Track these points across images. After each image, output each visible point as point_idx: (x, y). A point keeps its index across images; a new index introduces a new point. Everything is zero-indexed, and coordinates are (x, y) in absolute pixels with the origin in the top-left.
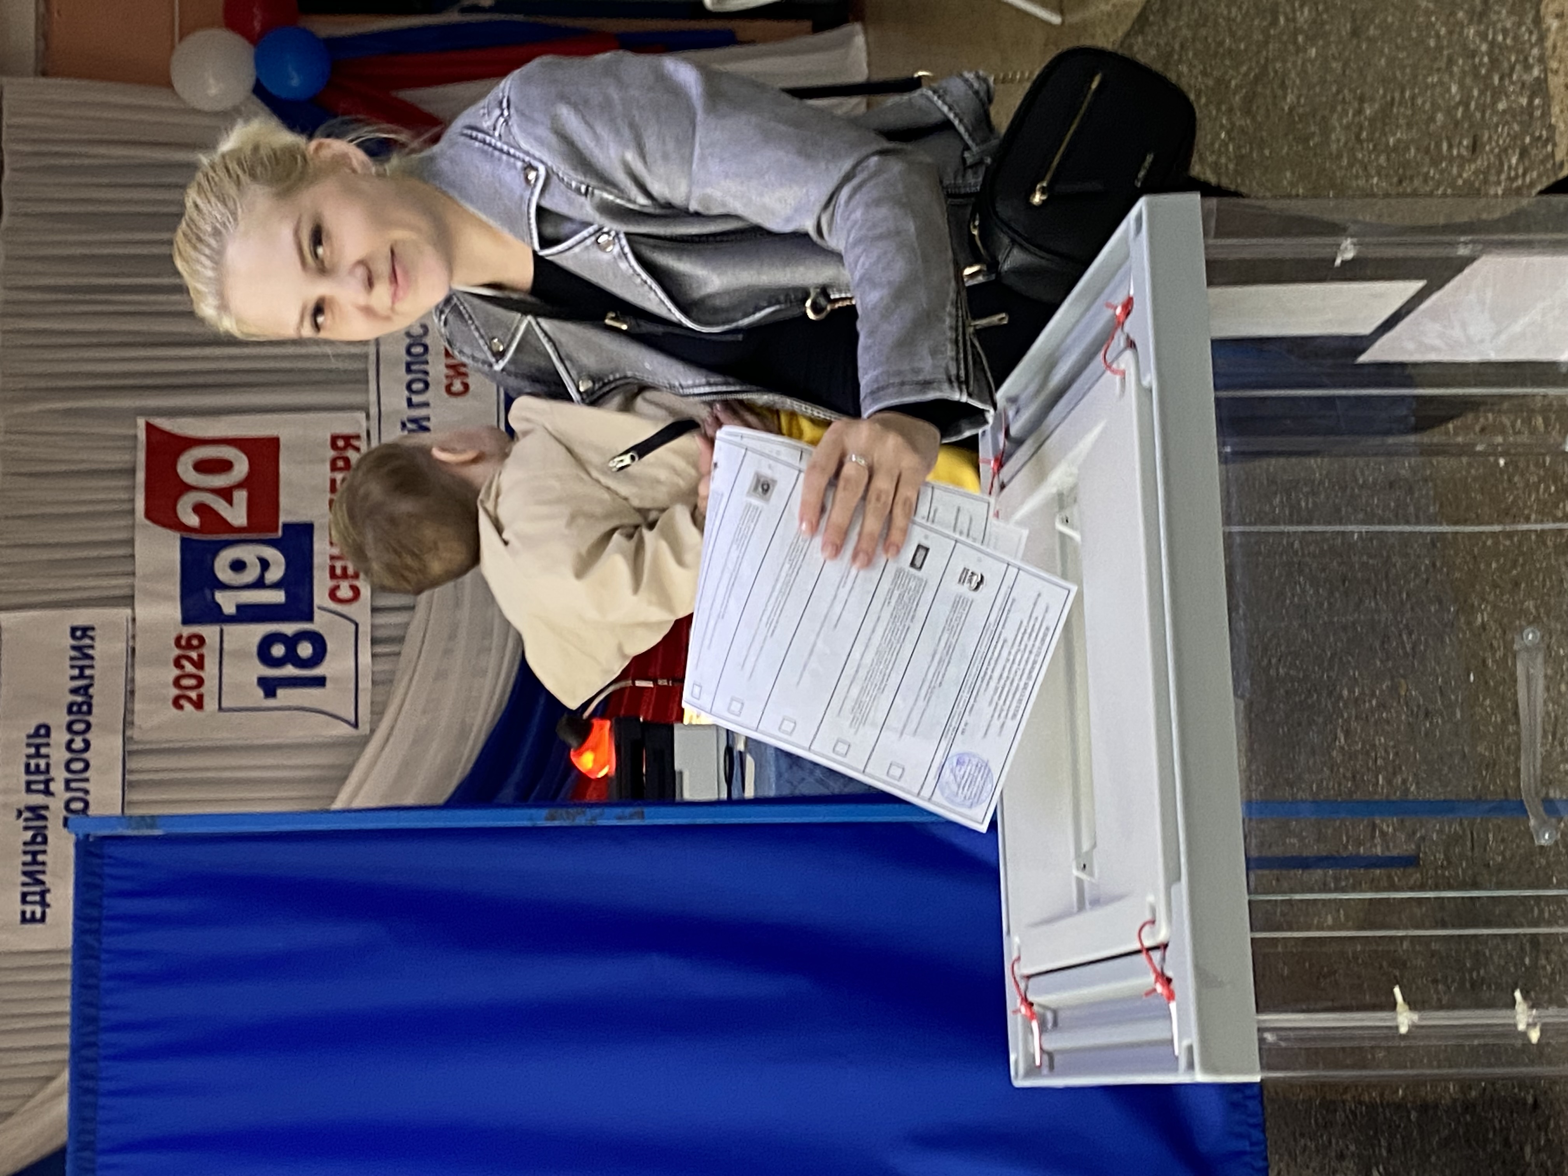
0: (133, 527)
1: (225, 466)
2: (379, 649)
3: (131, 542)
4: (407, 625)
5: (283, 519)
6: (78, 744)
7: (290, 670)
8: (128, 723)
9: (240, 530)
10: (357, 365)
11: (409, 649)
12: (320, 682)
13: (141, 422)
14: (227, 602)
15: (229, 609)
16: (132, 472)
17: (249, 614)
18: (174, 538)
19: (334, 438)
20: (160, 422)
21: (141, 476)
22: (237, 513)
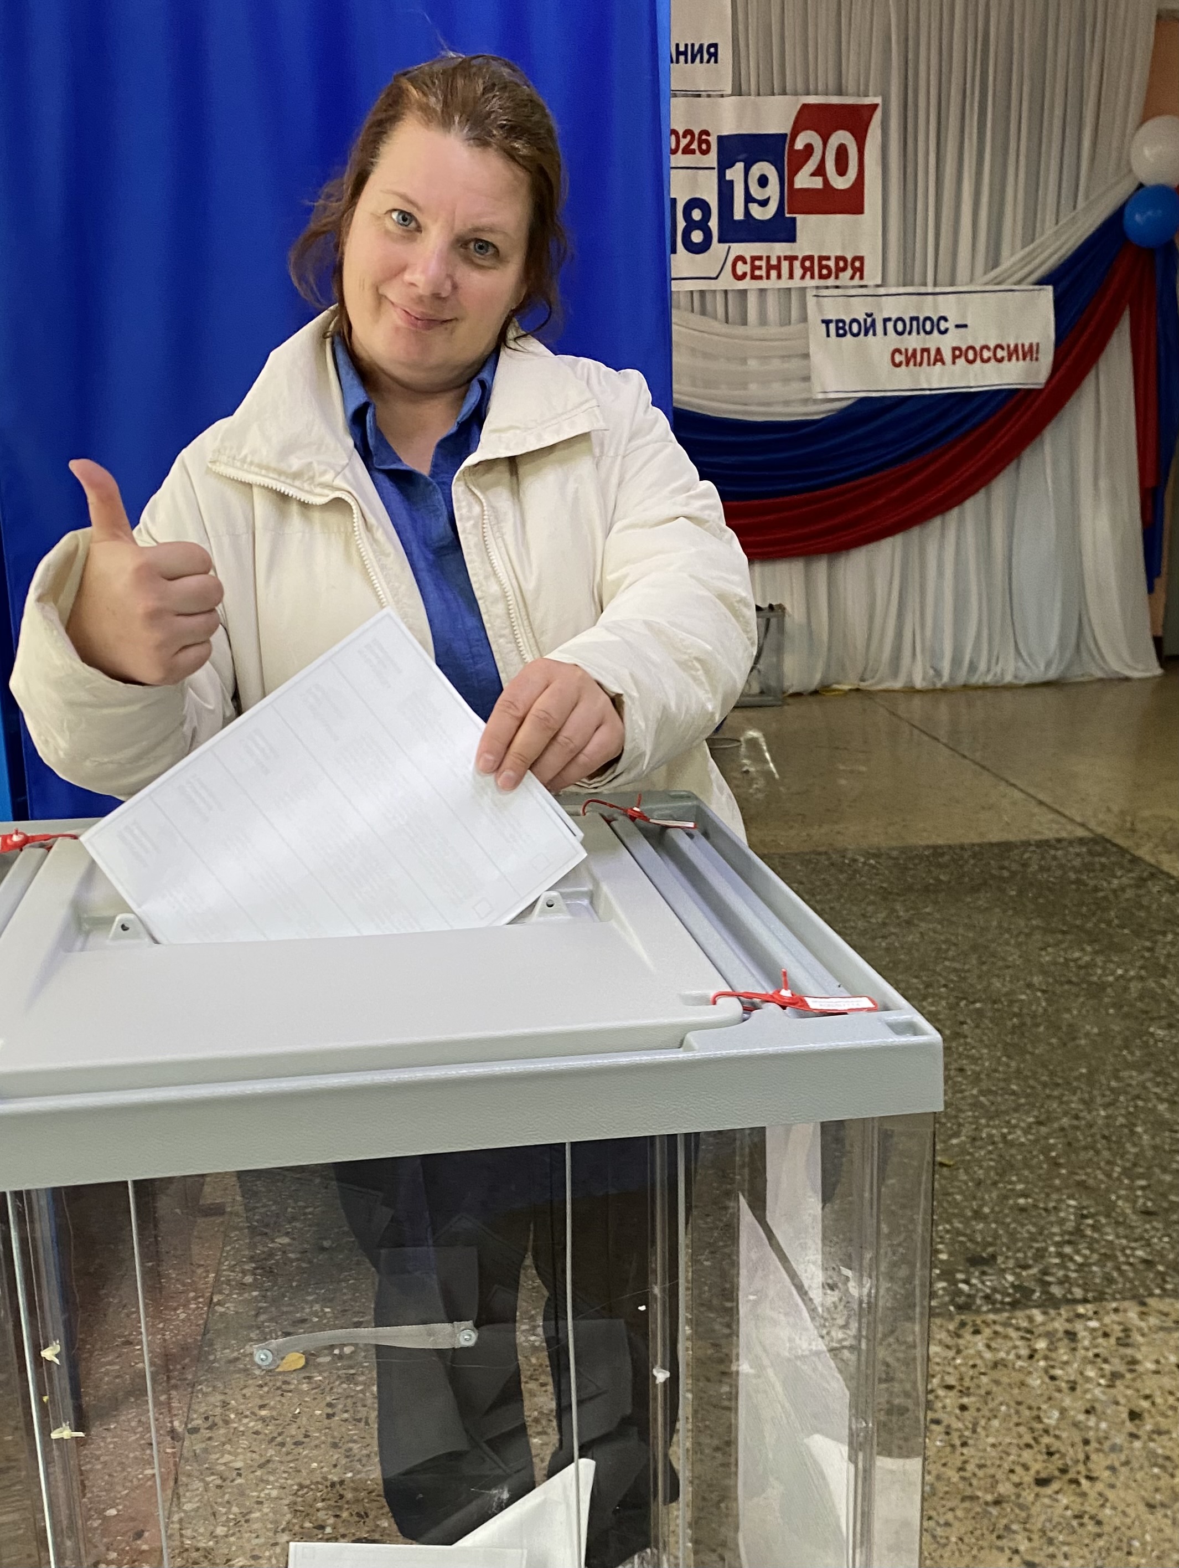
0: (796, 94)
1: (842, 170)
2: (696, 296)
3: (784, 93)
4: (715, 318)
5: (800, 218)
7: (681, 224)
9: (791, 183)
10: (917, 278)
11: (697, 321)
13: (878, 100)
14: (735, 173)
15: (729, 174)
16: (840, 92)
17: (725, 190)
18: (786, 129)
19: (861, 259)
20: (877, 116)
21: (835, 100)
22: (804, 180)
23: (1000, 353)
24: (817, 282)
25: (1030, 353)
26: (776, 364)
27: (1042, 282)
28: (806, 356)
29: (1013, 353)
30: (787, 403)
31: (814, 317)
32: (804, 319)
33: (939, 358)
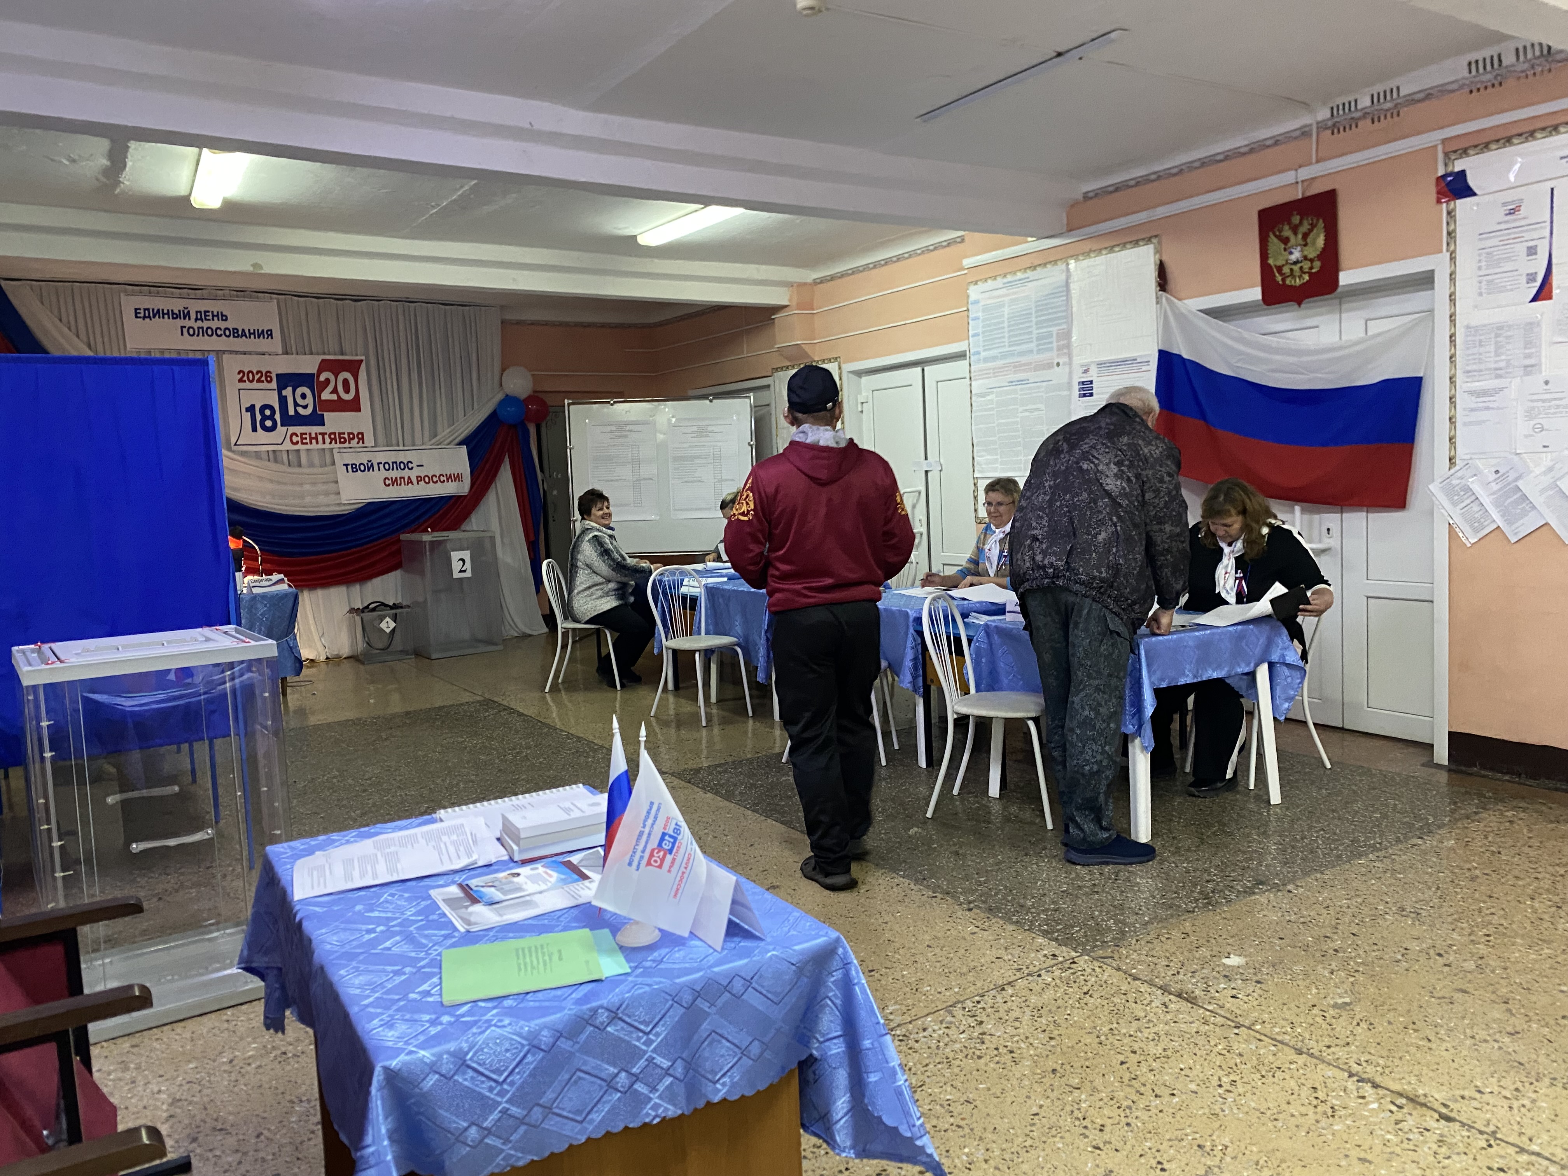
0: (318, 354)
1: (347, 391)
2: (271, 454)
3: (312, 354)
4: (283, 463)
5: (325, 414)
6: (219, 332)
7: (259, 417)
8: (231, 352)
9: (320, 397)
10: (394, 442)
11: (272, 465)
12: (254, 429)
13: (363, 358)
14: (288, 392)
15: (284, 393)
16: (342, 354)
17: (283, 400)
18: (315, 371)
19: (362, 434)
20: (363, 366)
21: (340, 357)
22: (326, 395)
23: (442, 479)
24: (338, 445)
25: (458, 477)
26: (321, 487)
27: (460, 443)
28: (337, 482)
29: (449, 478)
30: (328, 505)
31: (339, 463)
32: (333, 464)
33: (410, 481)
